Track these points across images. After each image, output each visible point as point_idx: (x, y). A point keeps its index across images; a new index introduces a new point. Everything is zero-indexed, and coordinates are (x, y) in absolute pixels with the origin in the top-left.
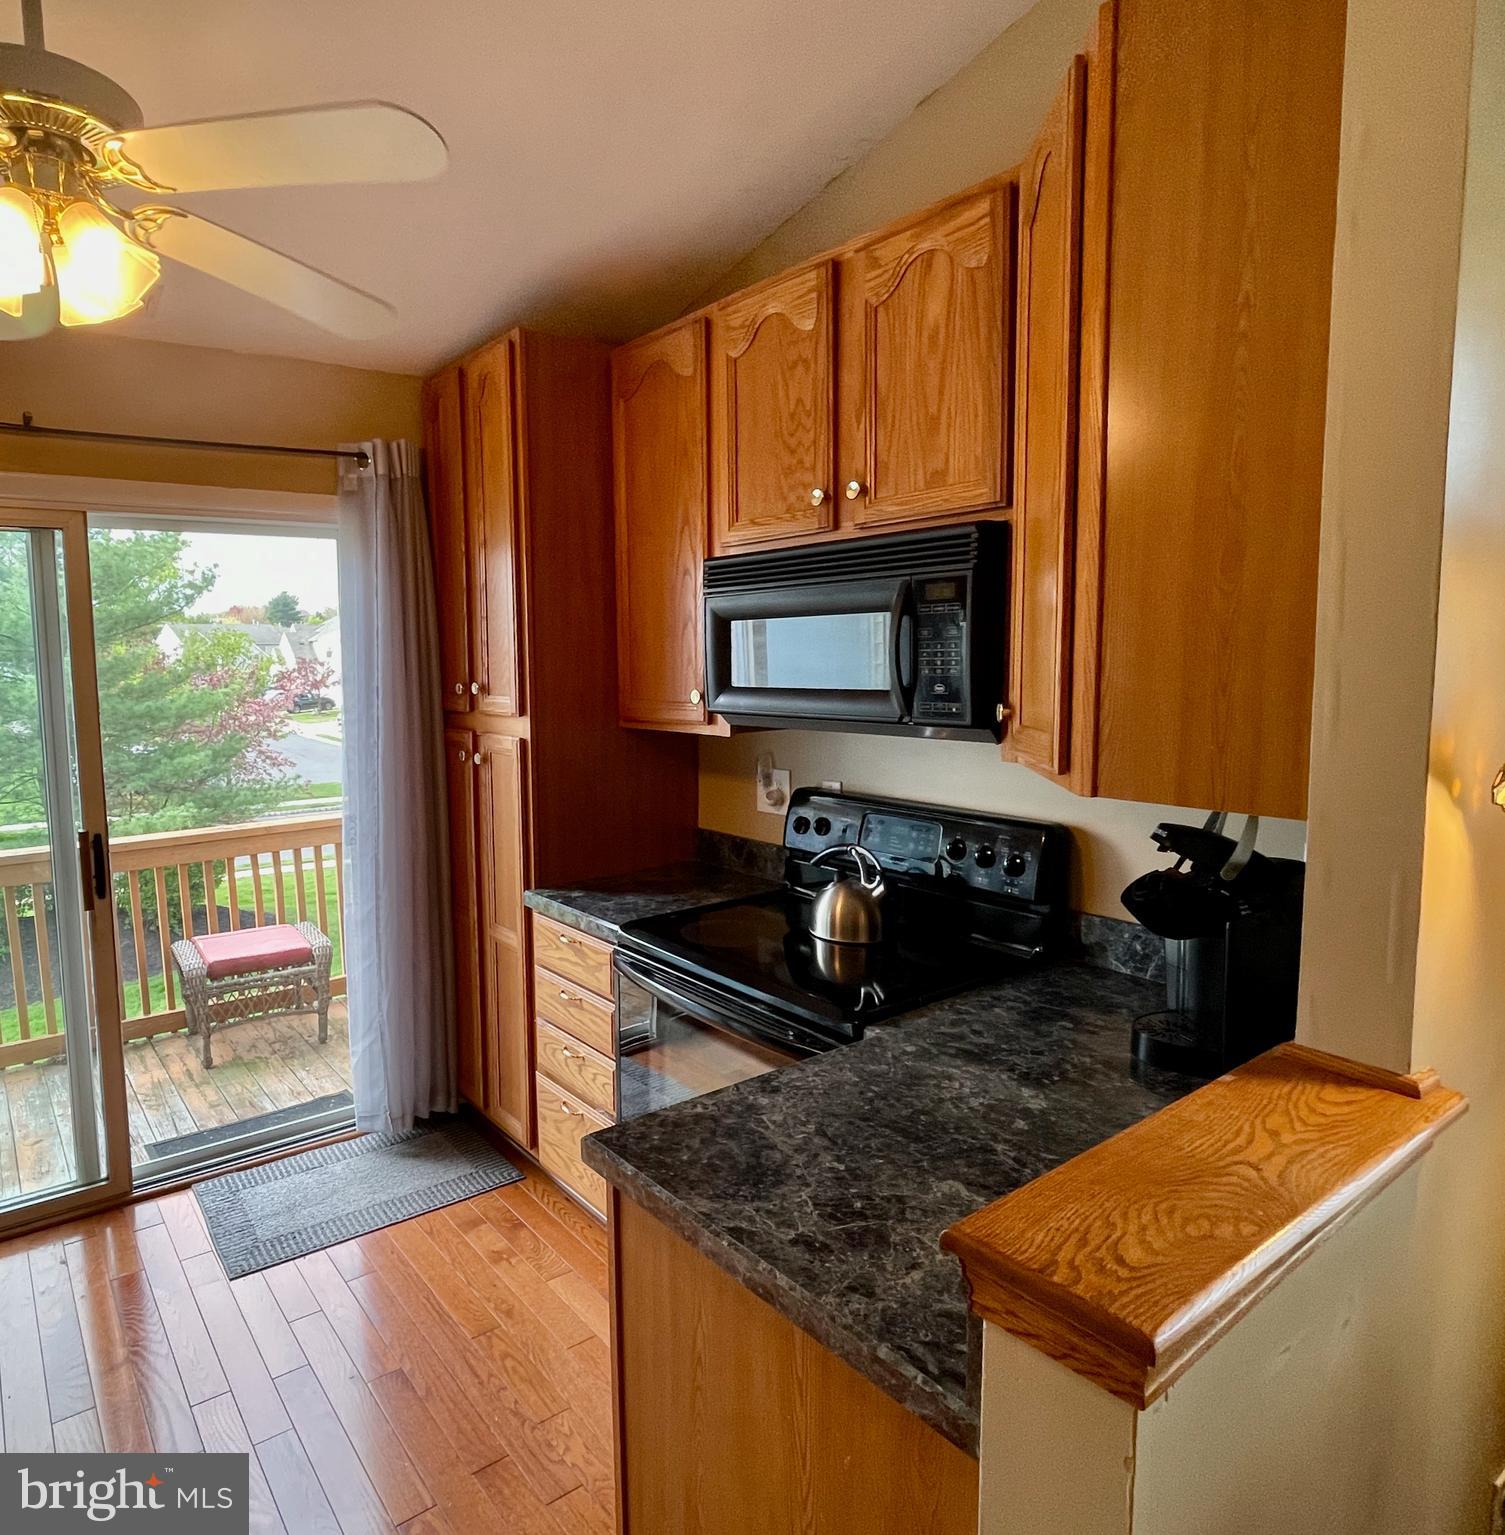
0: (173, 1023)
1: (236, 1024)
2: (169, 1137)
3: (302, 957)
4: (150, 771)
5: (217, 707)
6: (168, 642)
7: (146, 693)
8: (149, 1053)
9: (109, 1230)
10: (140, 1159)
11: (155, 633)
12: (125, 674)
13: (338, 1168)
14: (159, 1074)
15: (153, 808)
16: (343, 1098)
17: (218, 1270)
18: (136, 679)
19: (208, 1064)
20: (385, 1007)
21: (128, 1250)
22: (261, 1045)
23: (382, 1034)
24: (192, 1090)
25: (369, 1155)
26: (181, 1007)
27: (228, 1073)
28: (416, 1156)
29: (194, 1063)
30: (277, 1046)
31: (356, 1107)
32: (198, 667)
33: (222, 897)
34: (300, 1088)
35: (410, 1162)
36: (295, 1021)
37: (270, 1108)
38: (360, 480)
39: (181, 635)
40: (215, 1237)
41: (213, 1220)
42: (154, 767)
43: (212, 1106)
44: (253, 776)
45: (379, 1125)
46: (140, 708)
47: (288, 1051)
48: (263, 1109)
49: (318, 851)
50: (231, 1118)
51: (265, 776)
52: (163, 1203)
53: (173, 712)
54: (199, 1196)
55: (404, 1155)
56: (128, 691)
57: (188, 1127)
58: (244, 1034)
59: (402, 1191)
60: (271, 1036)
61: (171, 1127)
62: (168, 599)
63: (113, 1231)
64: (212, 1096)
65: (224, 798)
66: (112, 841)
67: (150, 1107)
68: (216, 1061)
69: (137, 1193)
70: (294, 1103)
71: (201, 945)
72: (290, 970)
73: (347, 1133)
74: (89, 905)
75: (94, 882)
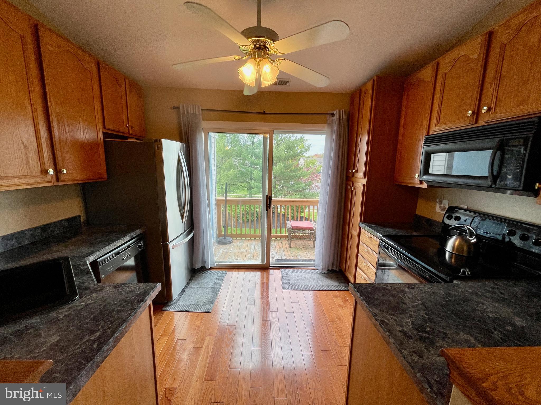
0: (285, 237)
1: (297, 240)
2: (280, 259)
3: (311, 229)
4: (293, 187)
5: (307, 175)
6: (302, 162)
7: (294, 171)
8: (280, 242)
9: (265, 273)
10: (272, 261)
11: (299, 160)
12: (290, 167)
13: (310, 275)
14: (281, 246)
15: (293, 195)
16: (314, 260)
17: (281, 288)
18: (293, 168)
19: (290, 247)
20: (324, 243)
21: (268, 278)
22: (301, 245)
23: (322, 249)
24: (286, 251)
25: (317, 274)
26: (287, 234)
27: (294, 249)
28: (326, 277)
29: (288, 246)
30: (304, 246)
31: (316, 263)
32: (307, 167)
33: (303, 215)
34: (307, 256)
35: (325, 279)
36: (309, 242)
37: (300, 259)
38: (332, 120)
39: (304, 160)
40: (282, 280)
41: (283, 277)
42: (294, 187)
43: (289, 255)
44: (313, 190)
45: (320, 268)
46: (292, 174)
47: (306, 248)
48: (298, 258)
49: (314, 207)
50: (292, 258)
51: (316, 191)
52: (275, 271)
53: (299, 175)
54: (281, 271)
55: (324, 276)
56: (291, 171)
57: (283, 258)
58: (298, 242)
59: (322, 284)
60: (303, 244)
61: (281, 257)
62: (300, 153)
63: (266, 273)
64: (289, 253)
65: (306, 194)
66: (272, 199)
67: (278, 252)
68: (292, 246)
69: (270, 267)
70: (305, 259)
71: (292, 222)
72: (309, 231)
73: (312, 268)
74: (267, 210)
75: (268, 205)
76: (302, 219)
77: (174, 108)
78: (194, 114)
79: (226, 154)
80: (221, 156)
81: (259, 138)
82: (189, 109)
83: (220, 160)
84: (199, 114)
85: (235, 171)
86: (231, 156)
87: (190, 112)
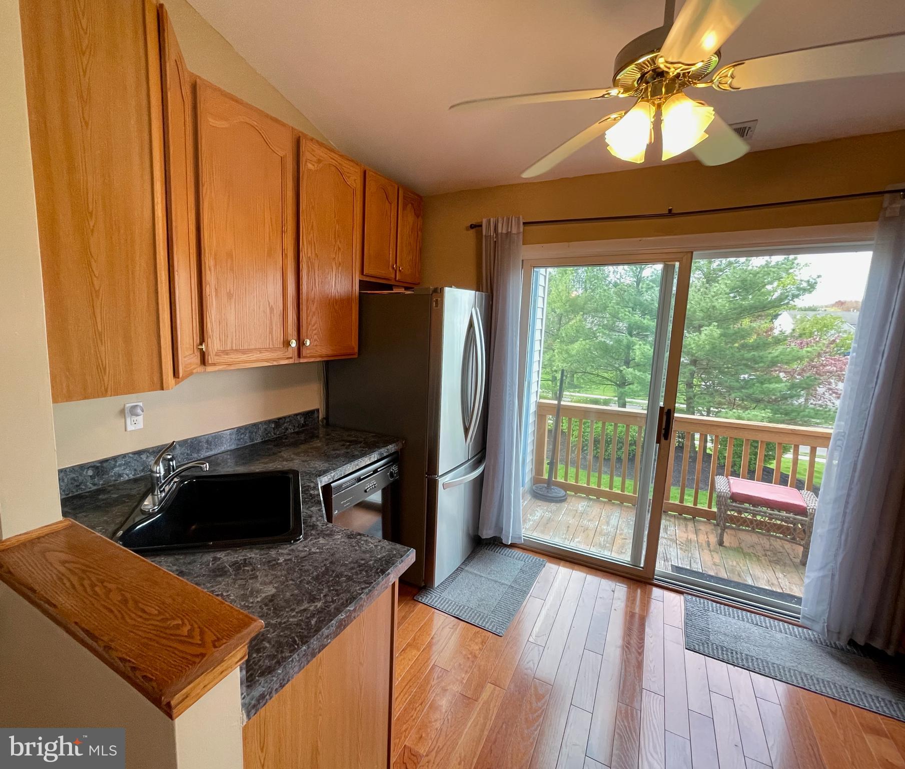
0: (708, 515)
1: (747, 530)
2: (685, 567)
3: (801, 511)
4: (747, 389)
5: (801, 359)
6: (784, 323)
7: (756, 347)
8: (690, 525)
9: (639, 591)
10: (661, 567)
11: (776, 316)
12: (743, 337)
13: (779, 636)
14: (693, 537)
15: (746, 408)
16: (799, 600)
17: (682, 639)
18: (751, 340)
19: (721, 543)
21: (646, 604)
22: (759, 548)
23: (833, 575)
24: (706, 551)
25: (806, 642)
26: (714, 509)
27: (731, 553)
28: (842, 662)
29: (713, 539)
30: (769, 553)
31: (804, 609)
32: (801, 336)
33: (773, 465)
34: (776, 582)
35: (835, 664)
36: (788, 546)
37: (750, 582)
39: (794, 317)
40: (686, 624)
41: (688, 615)
42: (751, 387)
43: (715, 564)
44: (820, 402)
45: (818, 627)
46: (749, 355)
47: (776, 560)
48: (746, 581)
49: (813, 449)
50: (723, 575)
51: (829, 403)
52: (667, 593)
53: (769, 359)
54: (686, 600)
55: (832, 656)
56: (743, 346)
57: (697, 567)
58: (749, 538)
59: (821, 676)
60: (767, 547)
61: (689, 563)
62: (781, 299)
63: (642, 591)
64: (717, 560)
65: (793, 411)
67: (681, 549)
68: (726, 543)
69: (655, 582)
70: (767, 588)
71: (731, 481)
72: (791, 515)
73: (792, 620)
74: (658, 441)
75: (663, 432)
76: (767, 476)
77: (472, 227)
78: (508, 234)
79: (570, 306)
80: (558, 311)
81: (653, 271)
82: (500, 225)
83: (556, 319)
84: (518, 233)
85: (586, 344)
86: (582, 309)
87: (500, 231)
